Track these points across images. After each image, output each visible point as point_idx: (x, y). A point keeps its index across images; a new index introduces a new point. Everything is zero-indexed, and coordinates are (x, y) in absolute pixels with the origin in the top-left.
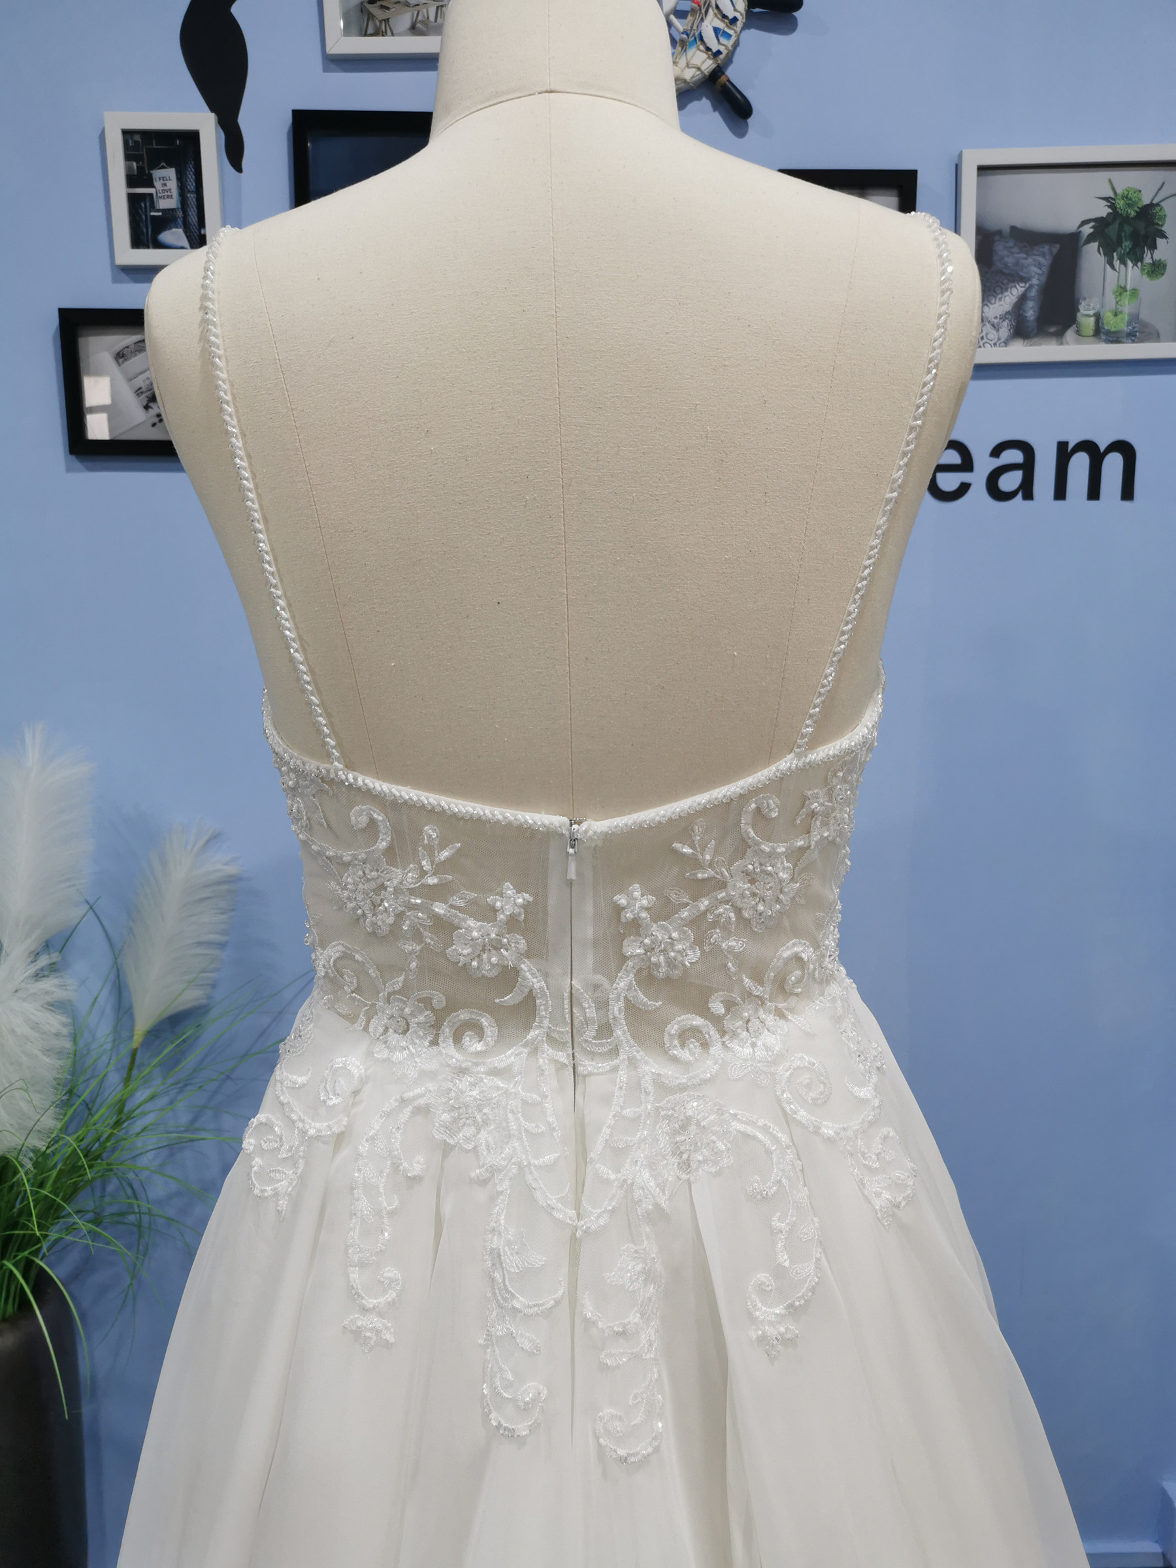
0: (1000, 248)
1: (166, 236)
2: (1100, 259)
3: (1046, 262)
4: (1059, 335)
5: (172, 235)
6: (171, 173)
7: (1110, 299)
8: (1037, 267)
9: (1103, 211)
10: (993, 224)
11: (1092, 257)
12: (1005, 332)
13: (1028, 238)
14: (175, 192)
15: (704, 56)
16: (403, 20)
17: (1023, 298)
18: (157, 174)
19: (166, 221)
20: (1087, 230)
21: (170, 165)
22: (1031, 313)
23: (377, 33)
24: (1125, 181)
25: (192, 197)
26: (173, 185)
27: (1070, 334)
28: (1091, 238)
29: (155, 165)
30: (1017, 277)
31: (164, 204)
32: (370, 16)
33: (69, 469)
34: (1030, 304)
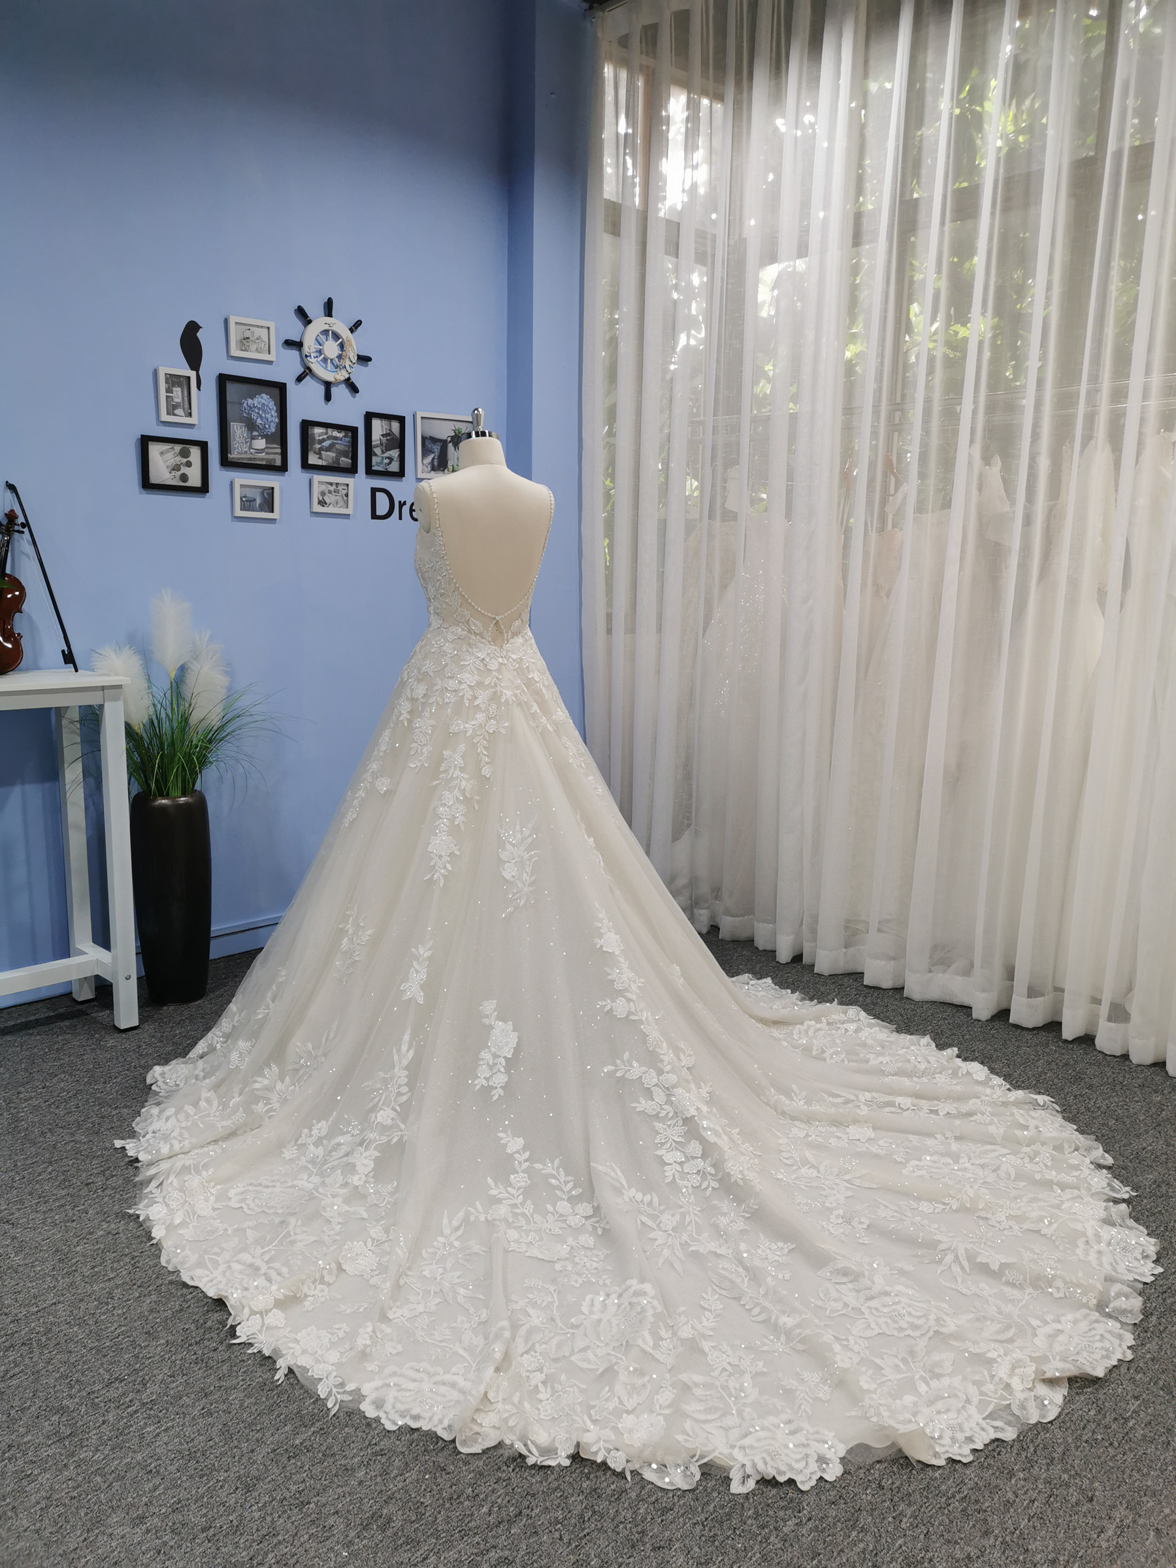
0: (427, 443)
1: (176, 412)
2: (453, 448)
3: (439, 448)
4: (443, 471)
5: (179, 411)
6: (179, 389)
7: (456, 460)
8: (437, 449)
9: (453, 434)
10: (425, 436)
11: (450, 446)
12: (429, 468)
13: (434, 440)
14: (180, 397)
15: (346, 373)
16: (253, 347)
17: (433, 458)
18: (174, 389)
19: (175, 407)
20: (449, 439)
21: (179, 386)
22: (436, 464)
23: (245, 350)
24: (459, 425)
25: (186, 399)
26: (180, 393)
27: (446, 470)
28: (450, 442)
29: (173, 386)
30: (432, 452)
31: (176, 400)
32: (244, 344)
33: (140, 493)
34: (435, 460)
